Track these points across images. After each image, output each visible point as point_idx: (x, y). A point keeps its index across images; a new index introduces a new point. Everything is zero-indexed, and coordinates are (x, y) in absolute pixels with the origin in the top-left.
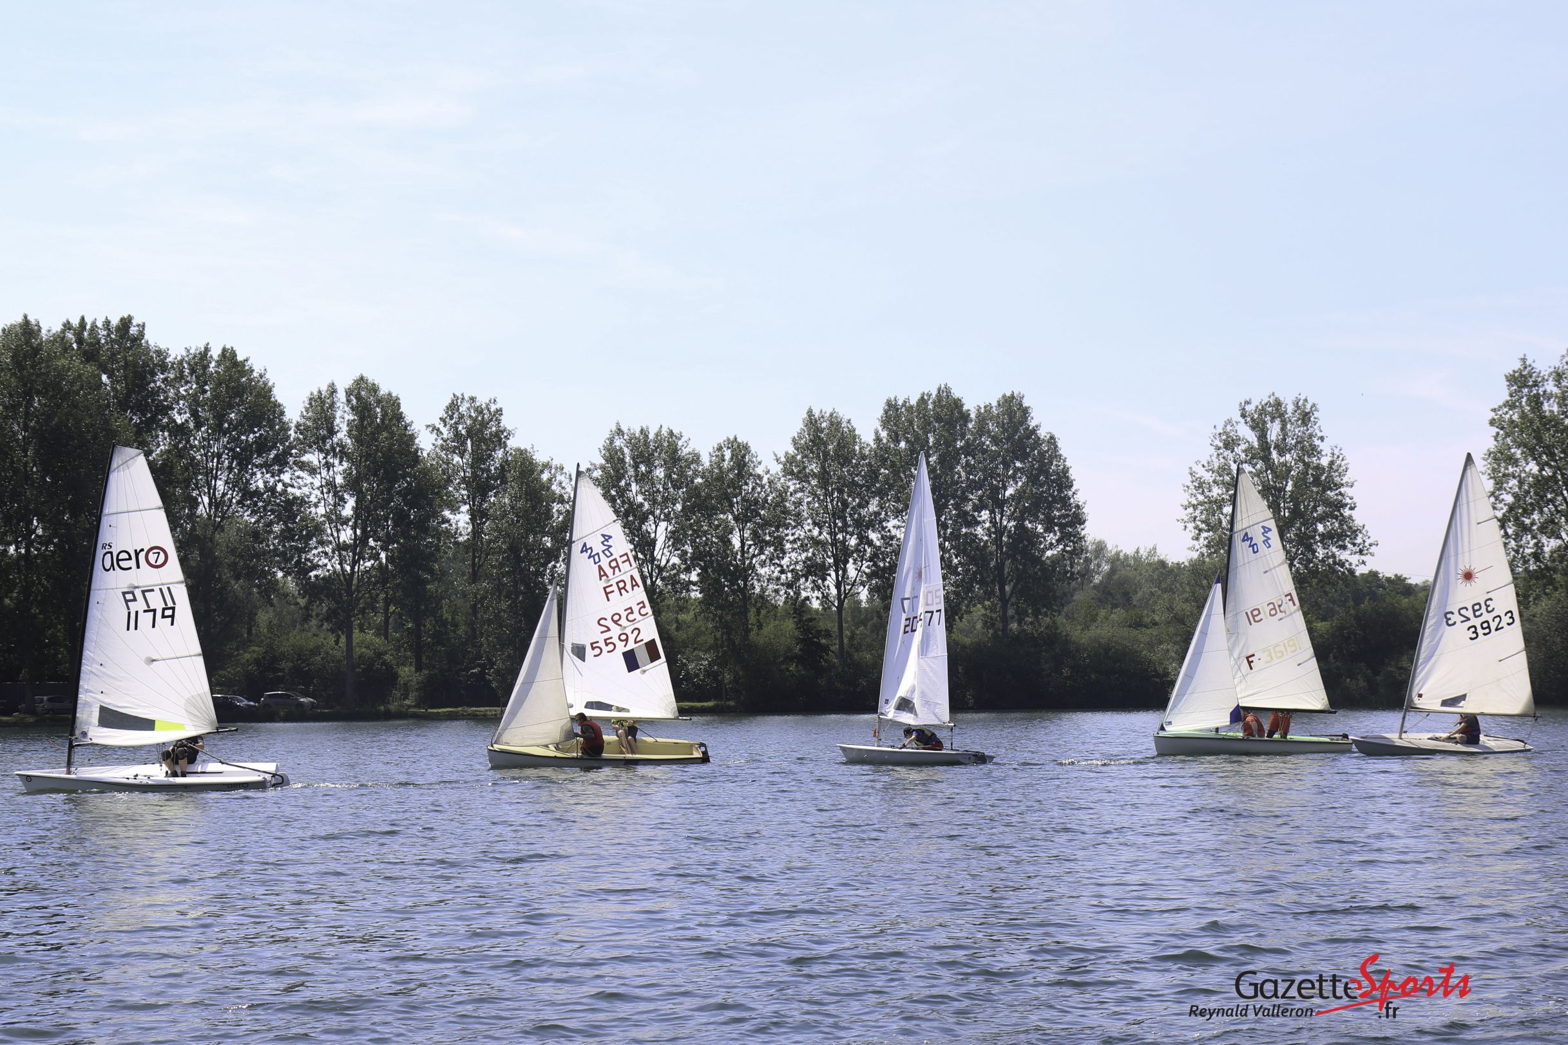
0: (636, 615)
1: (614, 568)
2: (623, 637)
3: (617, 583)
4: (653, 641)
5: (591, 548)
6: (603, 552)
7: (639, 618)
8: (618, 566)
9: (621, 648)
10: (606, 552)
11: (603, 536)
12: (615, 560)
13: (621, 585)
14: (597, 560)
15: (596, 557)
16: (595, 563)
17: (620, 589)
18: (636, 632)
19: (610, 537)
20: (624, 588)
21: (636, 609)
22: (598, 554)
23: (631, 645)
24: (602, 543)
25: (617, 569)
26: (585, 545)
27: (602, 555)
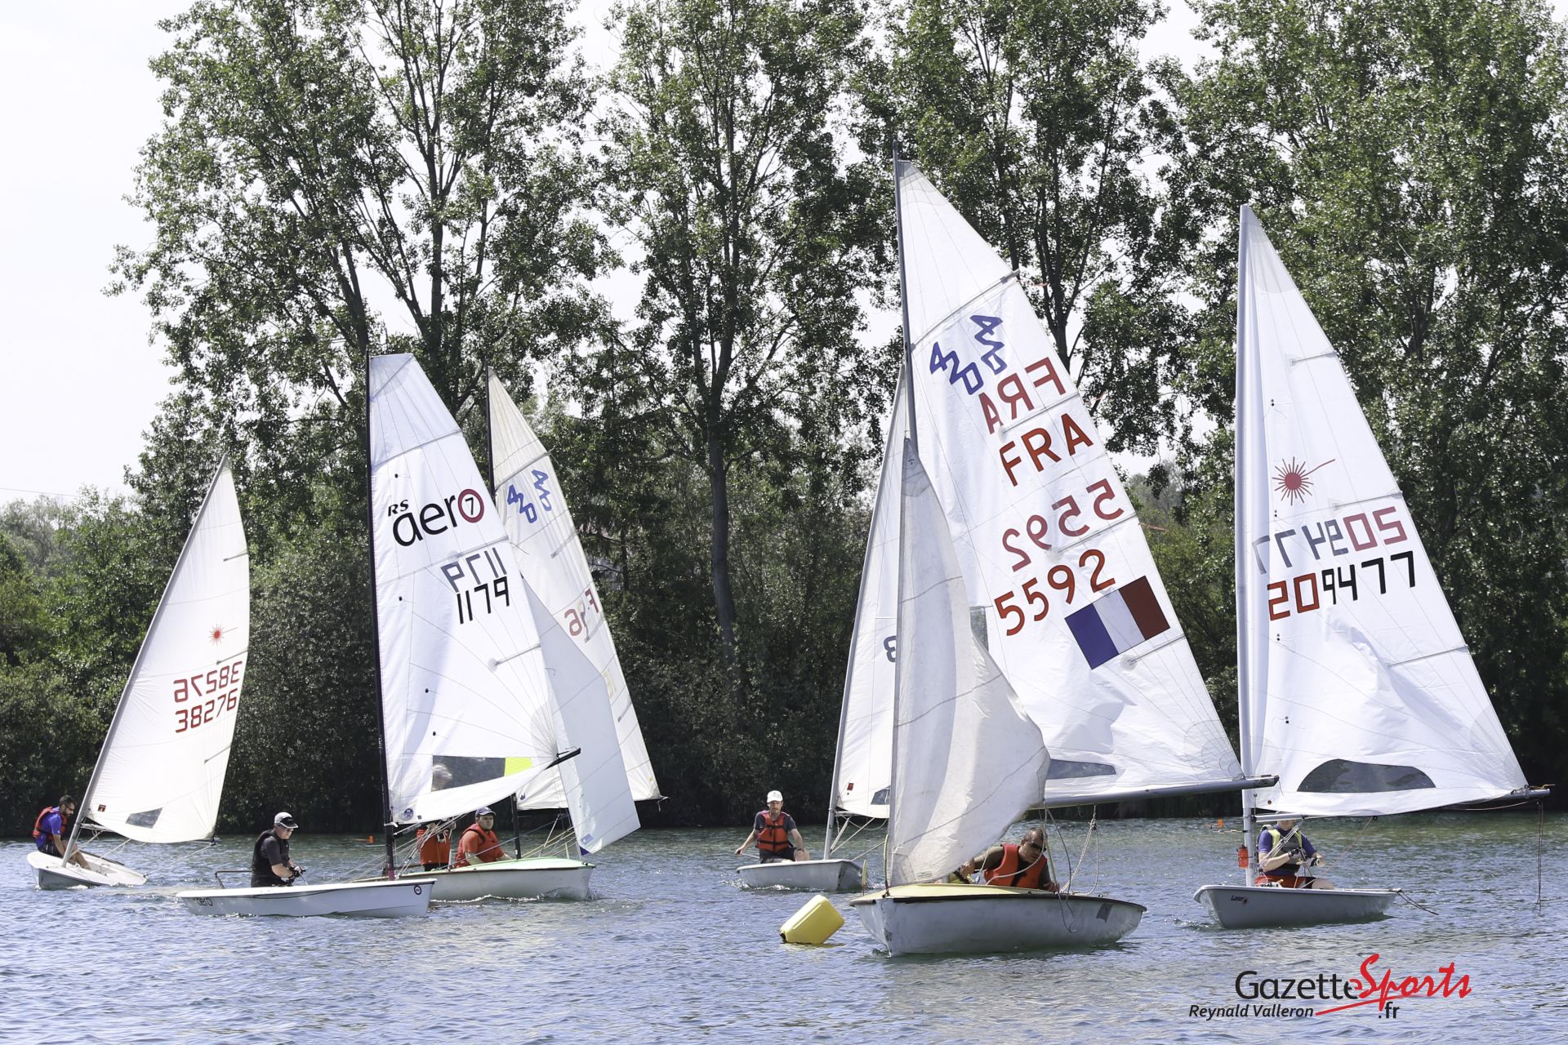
0: (1087, 517)
1: (1012, 400)
2: (1060, 577)
3: (1026, 438)
4: (1142, 583)
5: (953, 355)
6: (985, 358)
7: (1096, 523)
8: (1022, 394)
9: (1061, 608)
10: (992, 359)
11: (977, 319)
12: (1014, 378)
13: (1037, 442)
14: (973, 382)
15: (970, 375)
16: (971, 391)
17: (1034, 454)
18: (1092, 562)
19: (996, 321)
20: (1045, 449)
21: (1086, 502)
22: (973, 366)
23: (1084, 597)
24: (979, 337)
25: (1020, 403)
26: (936, 350)
27: (982, 367)
